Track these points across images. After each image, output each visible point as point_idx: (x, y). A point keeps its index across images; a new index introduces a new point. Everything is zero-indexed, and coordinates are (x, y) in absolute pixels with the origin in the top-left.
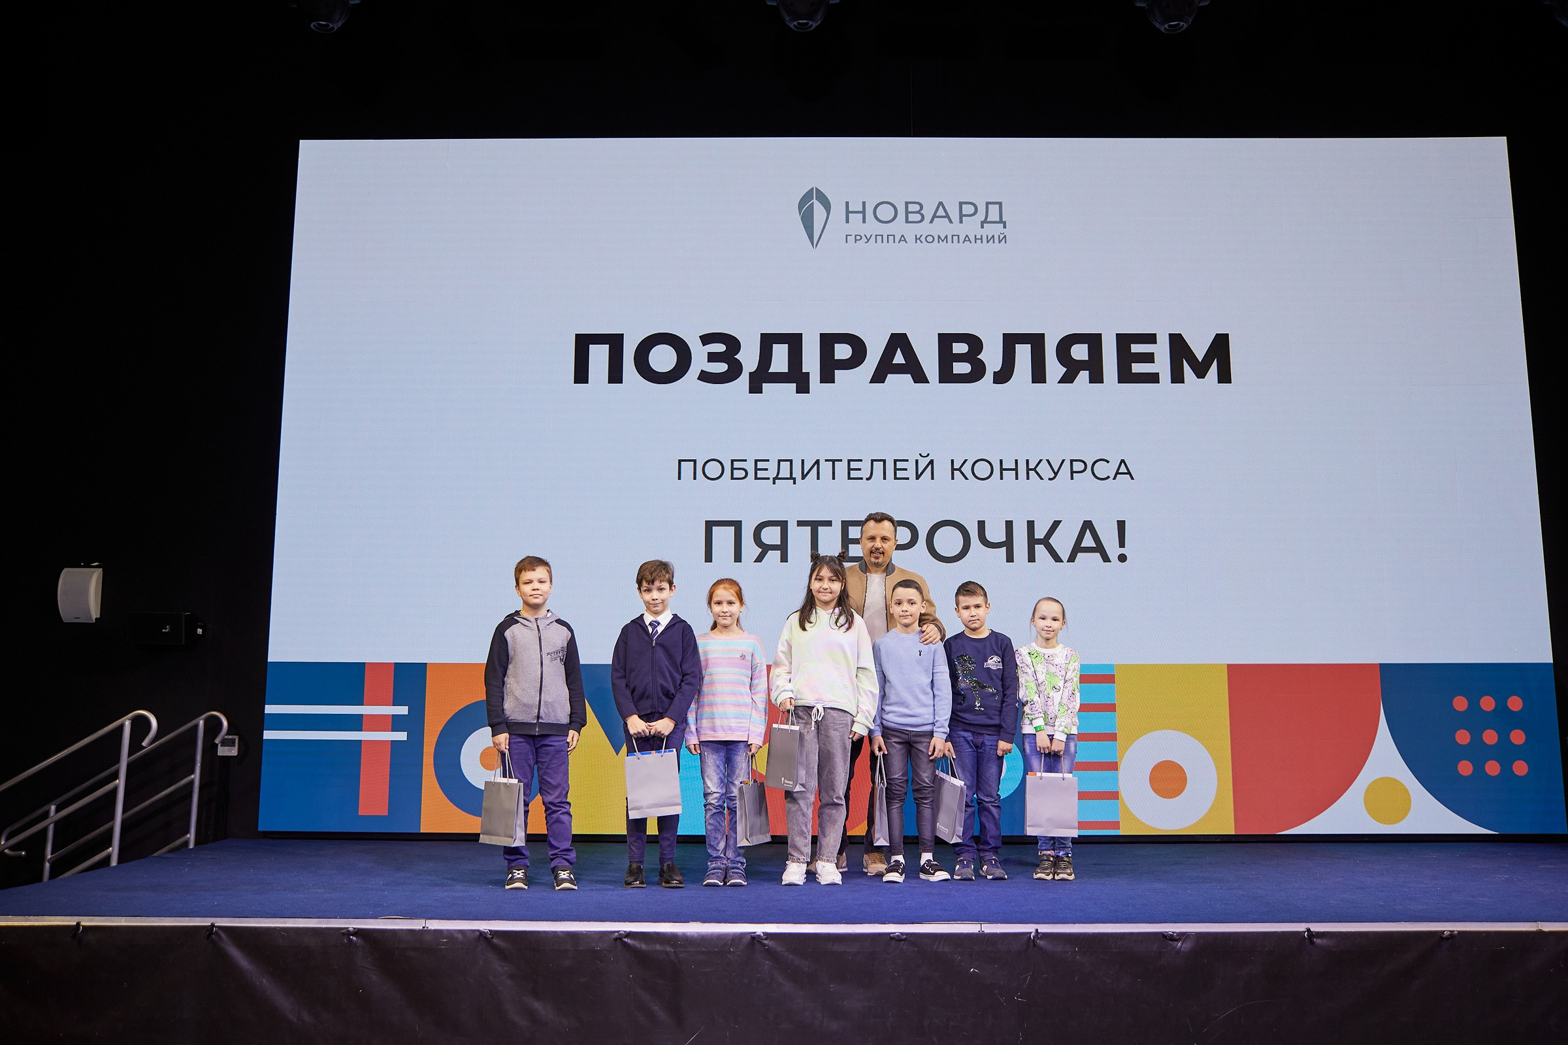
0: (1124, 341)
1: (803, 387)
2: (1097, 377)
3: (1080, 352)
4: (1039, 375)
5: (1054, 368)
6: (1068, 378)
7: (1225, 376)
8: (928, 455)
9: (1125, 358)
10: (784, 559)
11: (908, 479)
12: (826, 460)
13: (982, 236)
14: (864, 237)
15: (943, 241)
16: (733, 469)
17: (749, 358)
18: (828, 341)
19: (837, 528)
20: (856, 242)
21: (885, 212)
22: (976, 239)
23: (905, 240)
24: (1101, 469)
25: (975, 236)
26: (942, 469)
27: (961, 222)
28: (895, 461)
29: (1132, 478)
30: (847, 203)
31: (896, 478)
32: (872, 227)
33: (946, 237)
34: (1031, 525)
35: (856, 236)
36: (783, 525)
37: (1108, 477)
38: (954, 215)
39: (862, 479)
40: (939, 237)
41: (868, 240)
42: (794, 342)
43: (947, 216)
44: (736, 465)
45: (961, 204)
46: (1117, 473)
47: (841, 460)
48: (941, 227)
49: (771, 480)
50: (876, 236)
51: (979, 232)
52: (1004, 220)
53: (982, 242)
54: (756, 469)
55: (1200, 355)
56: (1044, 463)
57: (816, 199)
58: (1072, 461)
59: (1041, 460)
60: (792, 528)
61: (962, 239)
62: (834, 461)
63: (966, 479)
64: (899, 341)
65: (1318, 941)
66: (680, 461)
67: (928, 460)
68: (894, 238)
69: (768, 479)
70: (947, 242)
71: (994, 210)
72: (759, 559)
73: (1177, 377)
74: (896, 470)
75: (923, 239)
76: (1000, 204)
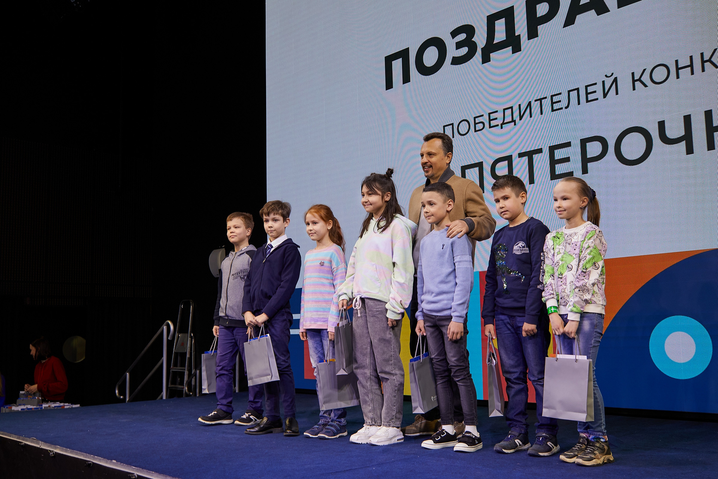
1: (517, 48)
8: (612, 74)
11: (597, 99)
12: (535, 101)
16: (475, 124)
17: (481, 37)
18: (531, 5)
19: (546, 153)
26: (625, 83)
28: (587, 86)
31: (588, 101)
34: (708, 114)
36: (509, 159)
39: (562, 108)
44: (477, 120)
47: (546, 98)
49: (500, 125)
54: (490, 120)
59: (715, 50)
60: (515, 160)
62: (541, 100)
63: (646, 86)
66: (444, 127)
67: (612, 78)
69: (498, 125)
74: (587, 94)
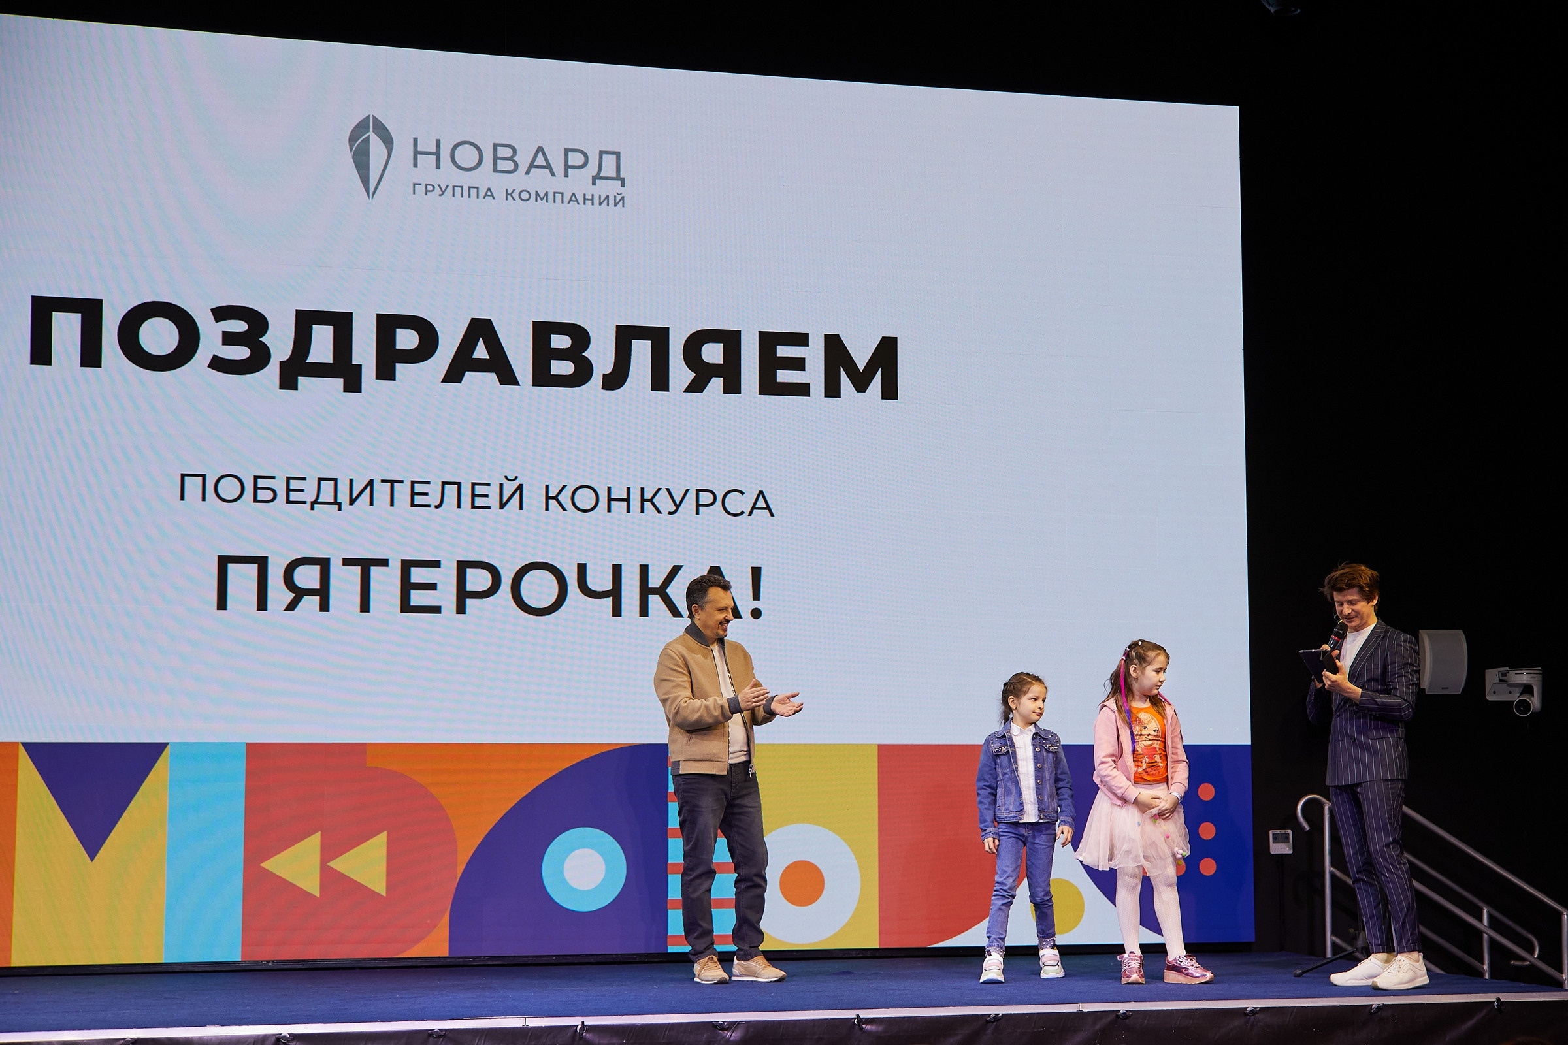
0: (769, 341)
1: (353, 384)
2: (733, 386)
3: (713, 353)
4: (660, 381)
5: (680, 373)
6: (696, 386)
7: (890, 391)
8: (516, 478)
9: (769, 364)
10: (324, 607)
11: (489, 508)
12: (383, 481)
13: (593, 195)
14: (437, 188)
15: (542, 199)
16: (256, 488)
17: (280, 341)
18: (387, 325)
19: (395, 569)
20: (426, 194)
21: (467, 156)
22: (585, 199)
23: (492, 196)
24: (733, 502)
25: (585, 195)
26: (534, 496)
27: (566, 175)
28: (474, 485)
29: (772, 515)
30: (416, 140)
31: (473, 507)
32: (448, 175)
33: (546, 194)
34: (644, 570)
35: (426, 185)
36: (324, 564)
37: (742, 513)
38: (558, 165)
39: (428, 506)
40: (537, 193)
41: (443, 193)
42: (342, 323)
43: (548, 166)
44: (261, 483)
45: (567, 151)
46: (754, 508)
47: (402, 482)
48: (539, 180)
49: (308, 505)
50: (454, 187)
51: (590, 190)
52: (621, 176)
53: (593, 204)
54: (289, 490)
55: (861, 364)
56: (663, 492)
57: (373, 132)
58: (698, 491)
59: (659, 489)
60: (336, 568)
61: (567, 198)
62: (392, 482)
63: (564, 510)
64: (481, 329)
65: (868, 1027)
66: (183, 476)
67: (516, 484)
68: (478, 191)
69: (304, 502)
70: (547, 201)
71: (610, 161)
72: (291, 607)
73: (833, 390)
74: (474, 495)
75: (515, 195)
76: (618, 154)
